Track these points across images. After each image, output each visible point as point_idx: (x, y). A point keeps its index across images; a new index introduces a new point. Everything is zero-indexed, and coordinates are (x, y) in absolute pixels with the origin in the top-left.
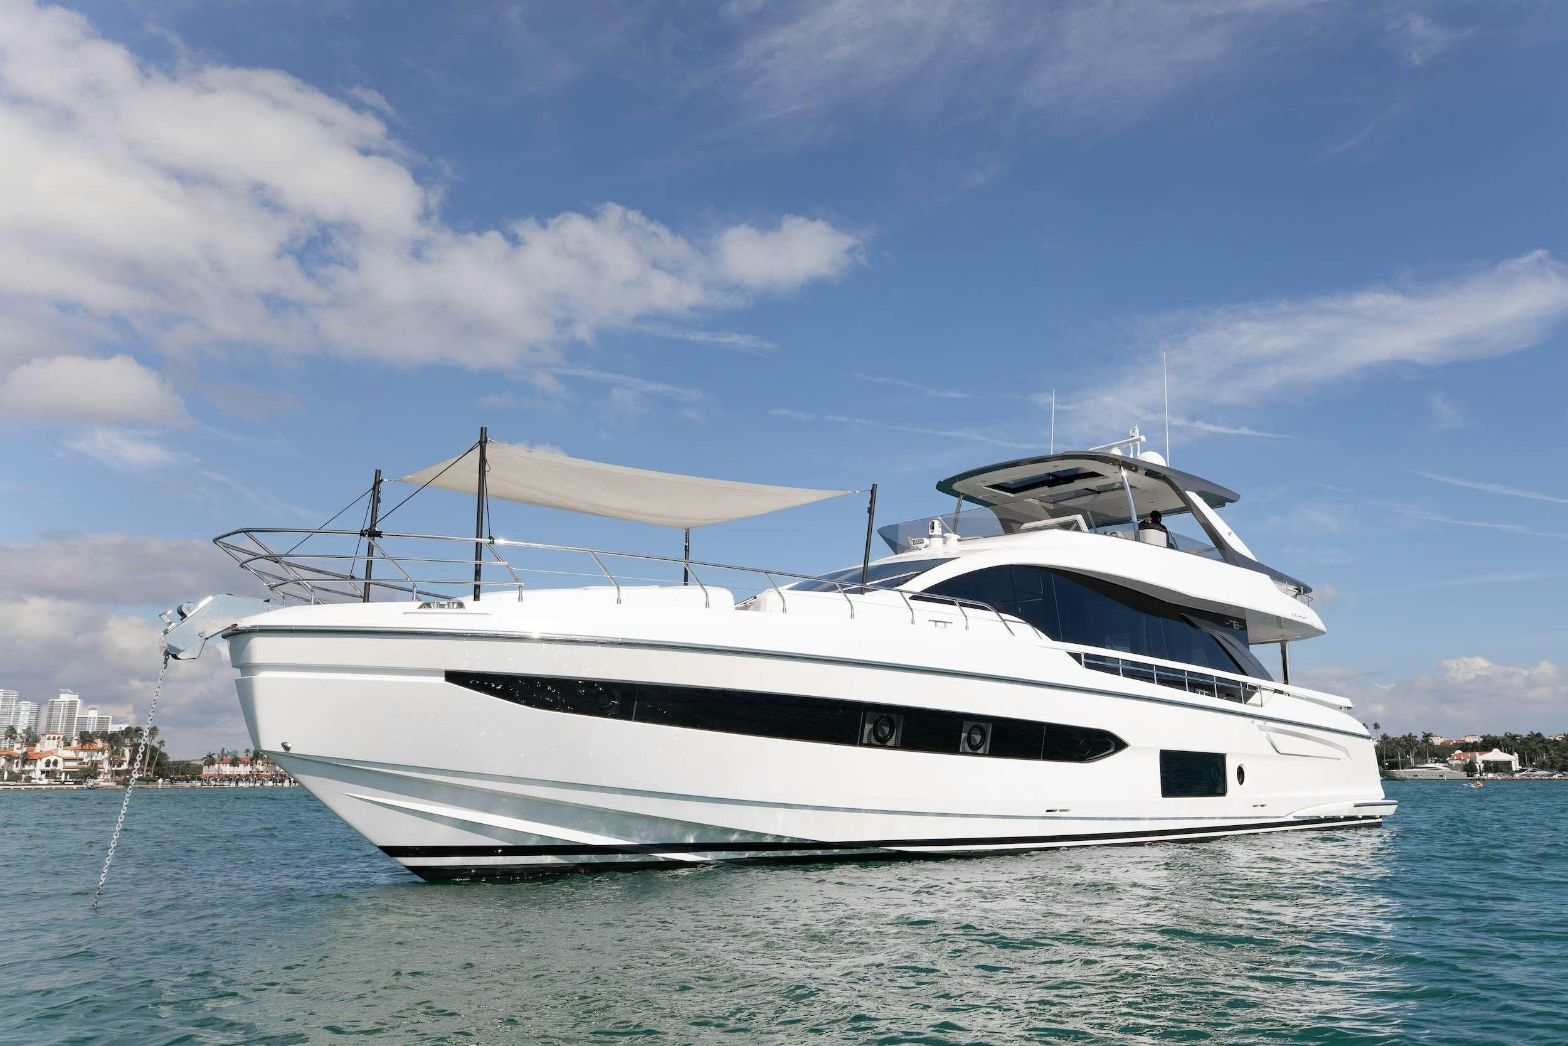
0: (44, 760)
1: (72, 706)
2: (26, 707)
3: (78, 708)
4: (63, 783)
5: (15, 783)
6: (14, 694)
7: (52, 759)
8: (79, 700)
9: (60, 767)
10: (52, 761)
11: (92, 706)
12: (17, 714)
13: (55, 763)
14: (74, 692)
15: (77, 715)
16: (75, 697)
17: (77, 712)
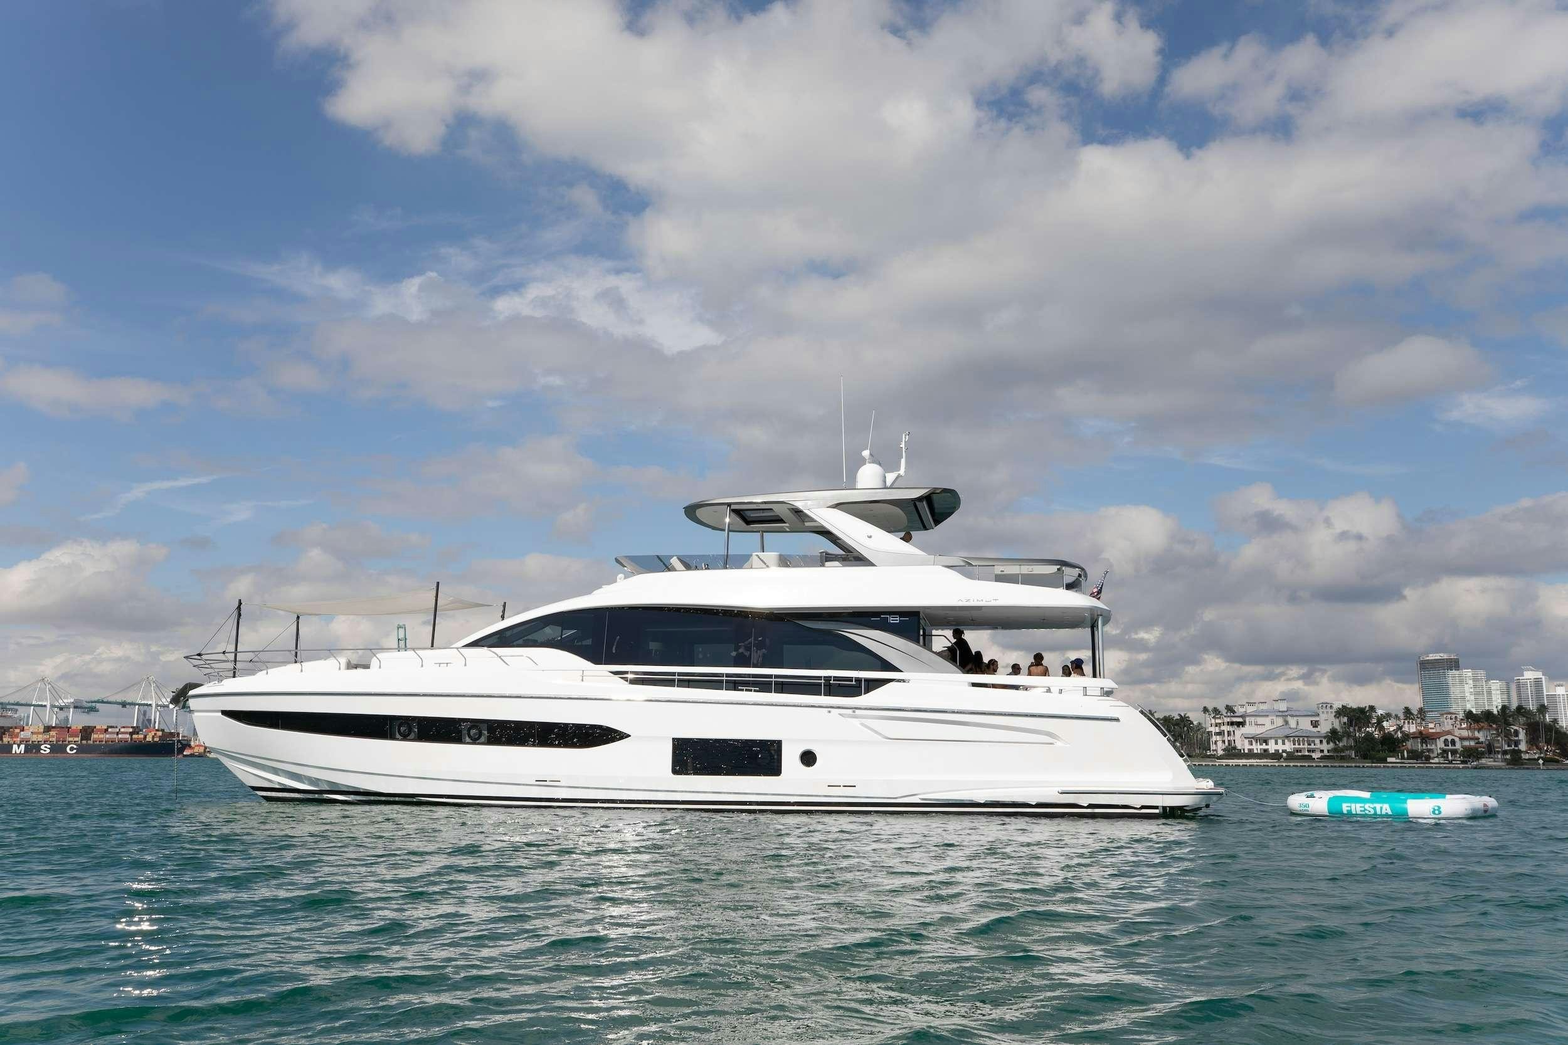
0: (1442, 739)
1: (1538, 683)
2: (1496, 685)
3: (1544, 687)
4: (1451, 762)
5: (1415, 761)
6: (1481, 674)
7: (1449, 738)
8: (1543, 677)
9: (1458, 746)
10: (1450, 740)
11: (1558, 683)
12: (1489, 693)
13: (1453, 742)
14: (1537, 667)
15: (1545, 693)
16: (1539, 675)
17: (1544, 689)
